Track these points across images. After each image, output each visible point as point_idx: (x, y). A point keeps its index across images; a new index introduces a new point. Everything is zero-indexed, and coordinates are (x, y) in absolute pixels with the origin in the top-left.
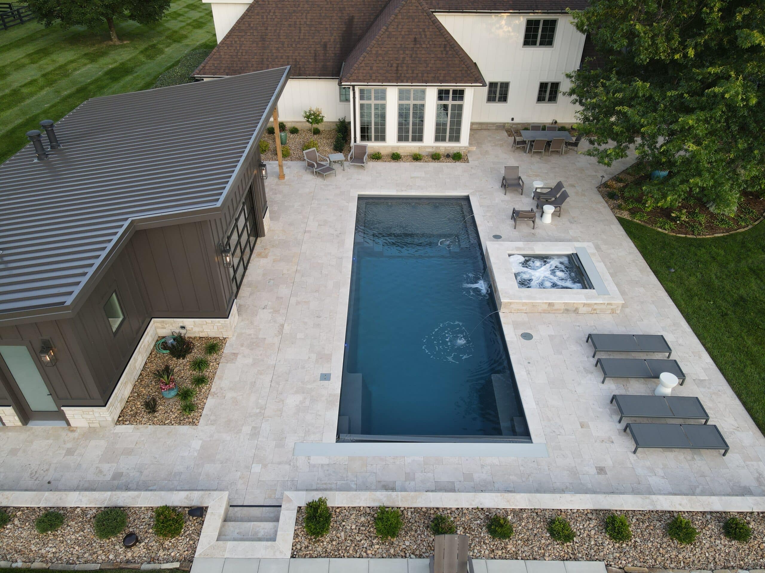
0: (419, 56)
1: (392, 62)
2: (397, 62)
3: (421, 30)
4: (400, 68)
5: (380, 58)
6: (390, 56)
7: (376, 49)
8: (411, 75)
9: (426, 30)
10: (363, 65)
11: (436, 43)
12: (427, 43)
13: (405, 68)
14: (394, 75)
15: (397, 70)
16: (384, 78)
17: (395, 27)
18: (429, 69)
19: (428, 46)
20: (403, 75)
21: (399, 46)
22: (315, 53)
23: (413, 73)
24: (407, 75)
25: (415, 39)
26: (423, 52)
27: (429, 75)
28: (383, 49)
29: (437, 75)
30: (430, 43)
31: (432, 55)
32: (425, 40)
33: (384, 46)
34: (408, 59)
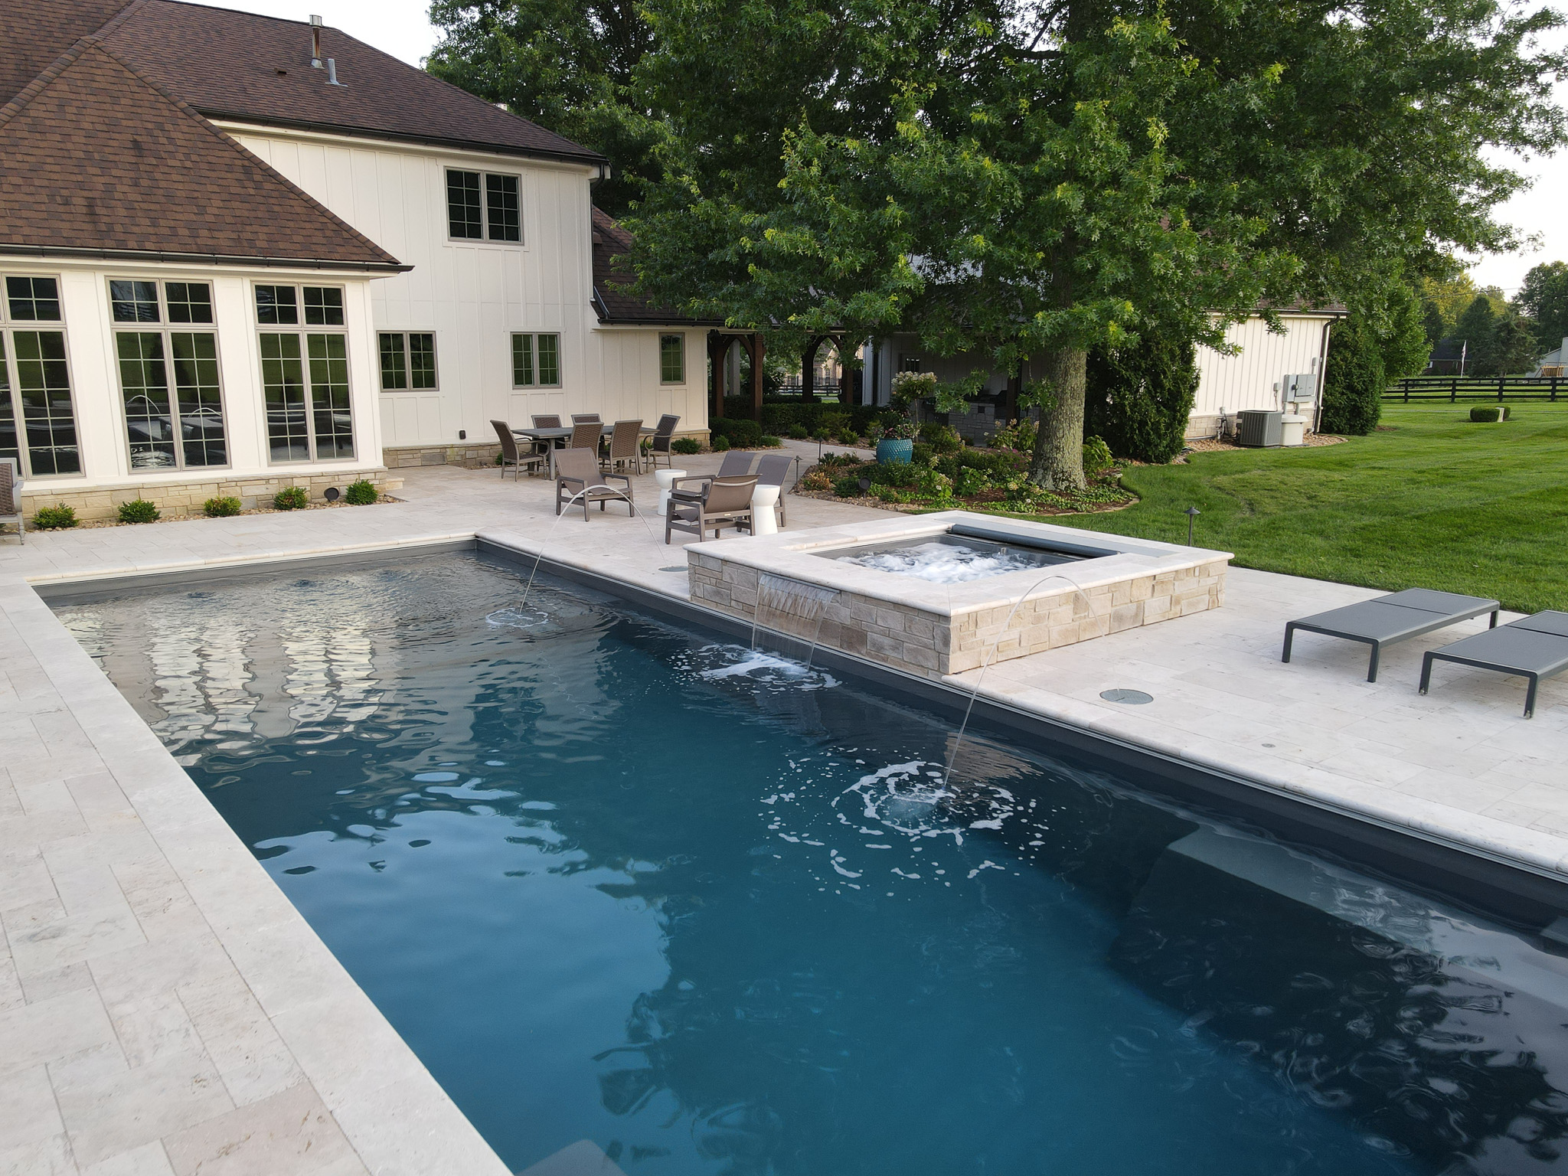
0: (162, 184)
1: (65, 193)
2: (87, 195)
3: (149, 125)
4: (101, 211)
6: (54, 176)
8: (151, 230)
9: (168, 126)
12: (180, 156)
14: (88, 227)
15: (92, 214)
16: (47, 233)
17: (54, 109)
19: (188, 164)
20: (119, 228)
21: (80, 154)
23: (154, 224)
24: (136, 229)
25: (136, 145)
26: (175, 177)
27: (216, 234)
28: (19, 157)
29: (244, 236)
30: (194, 158)
31: (210, 188)
32: (171, 148)
33: (24, 150)
34: (126, 189)
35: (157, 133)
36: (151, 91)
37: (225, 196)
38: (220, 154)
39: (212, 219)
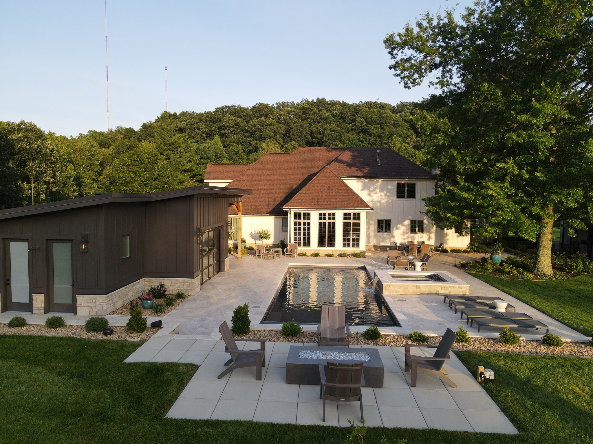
0: (331, 195)
1: (314, 198)
2: (318, 198)
3: (332, 183)
4: (319, 201)
5: (308, 196)
6: (313, 195)
7: (305, 191)
8: (326, 204)
9: (336, 183)
10: (297, 199)
11: (341, 189)
12: (336, 189)
13: (323, 200)
14: (316, 204)
15: (318, 201)
16: (310, 205)
17: (317, 181)
18: (337, 201)
19: (337, 190)
20: (321, 204)
21: (319, 190)
22: (268, 203)
23: (327, 203)
24: (324, 204)
25: (329, 187)
26: (333, 193)
27: (337, 204)
28: (309, 191)
29: (342, 204)
30: (338, 189)
31: (339, 195)
32: (335, 187)
33: (310, 190)
34: (325, 196)
35: (333, 184)
36: (335, 176)
37: (341, 196)
38: (343, 187)
39: (338, 201)
